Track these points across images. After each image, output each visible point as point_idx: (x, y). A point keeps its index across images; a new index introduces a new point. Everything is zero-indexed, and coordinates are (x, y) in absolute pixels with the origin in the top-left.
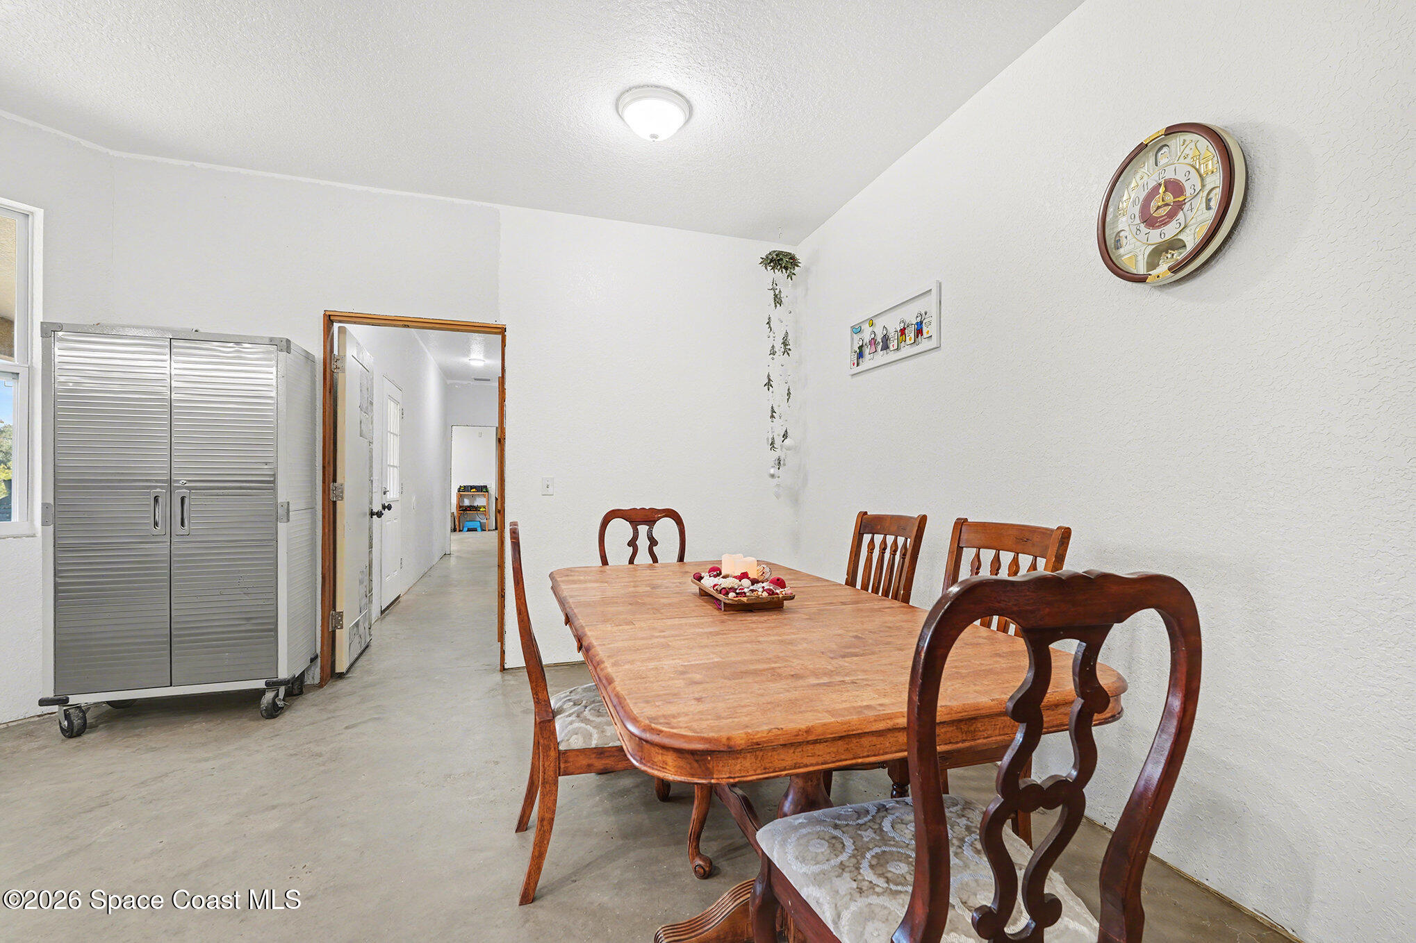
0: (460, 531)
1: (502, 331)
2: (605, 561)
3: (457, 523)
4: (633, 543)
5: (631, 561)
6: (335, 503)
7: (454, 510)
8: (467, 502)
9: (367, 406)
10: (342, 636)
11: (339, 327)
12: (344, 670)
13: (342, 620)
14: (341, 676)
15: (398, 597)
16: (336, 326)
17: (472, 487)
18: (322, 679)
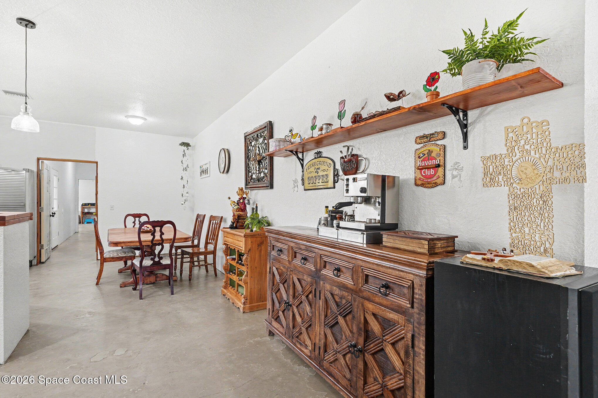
0: (82, 223)
1: (97, 163)
2: (126, 227)
3: (81, 220)
4: (134, 222)
5: (134, 227)
6: (40, 213)
7: (80, 214)
8: (86, 211)
9: (49, 182)
10: (43, 251)
11: (41, 161)
12: (44, 261)
13: (43, 247)
14: (43, 263)
15: (58, 245)
16: (40, 161)
17: (89, 204)
18: (37, 263)
